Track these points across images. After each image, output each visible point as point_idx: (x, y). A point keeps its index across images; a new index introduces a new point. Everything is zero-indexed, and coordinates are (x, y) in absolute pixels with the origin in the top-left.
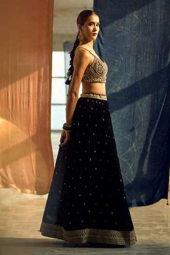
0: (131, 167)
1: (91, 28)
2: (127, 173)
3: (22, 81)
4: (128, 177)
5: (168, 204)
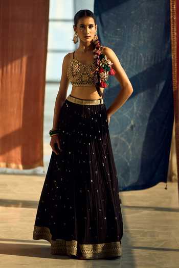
0: (129, 147)
2: (125, 153)
3: (14, 65)
4: (127, 158)
5: (166, 189)
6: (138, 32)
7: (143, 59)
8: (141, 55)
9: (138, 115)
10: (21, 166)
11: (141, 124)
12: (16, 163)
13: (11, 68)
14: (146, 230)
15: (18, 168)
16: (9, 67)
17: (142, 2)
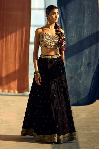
0: (81, 82)
1: (54, 16)
3: (12, 35)
6: (83, 18)
7: (87, 33)
8: (86, 30)
9: (85, 64)
10: (16, 92)
11: (88, 69)
12: (14, 90)
13: (11, 37)
14: (84, 127)
15: (15, 92)
16: (10, 37)
17: (84, 1)
